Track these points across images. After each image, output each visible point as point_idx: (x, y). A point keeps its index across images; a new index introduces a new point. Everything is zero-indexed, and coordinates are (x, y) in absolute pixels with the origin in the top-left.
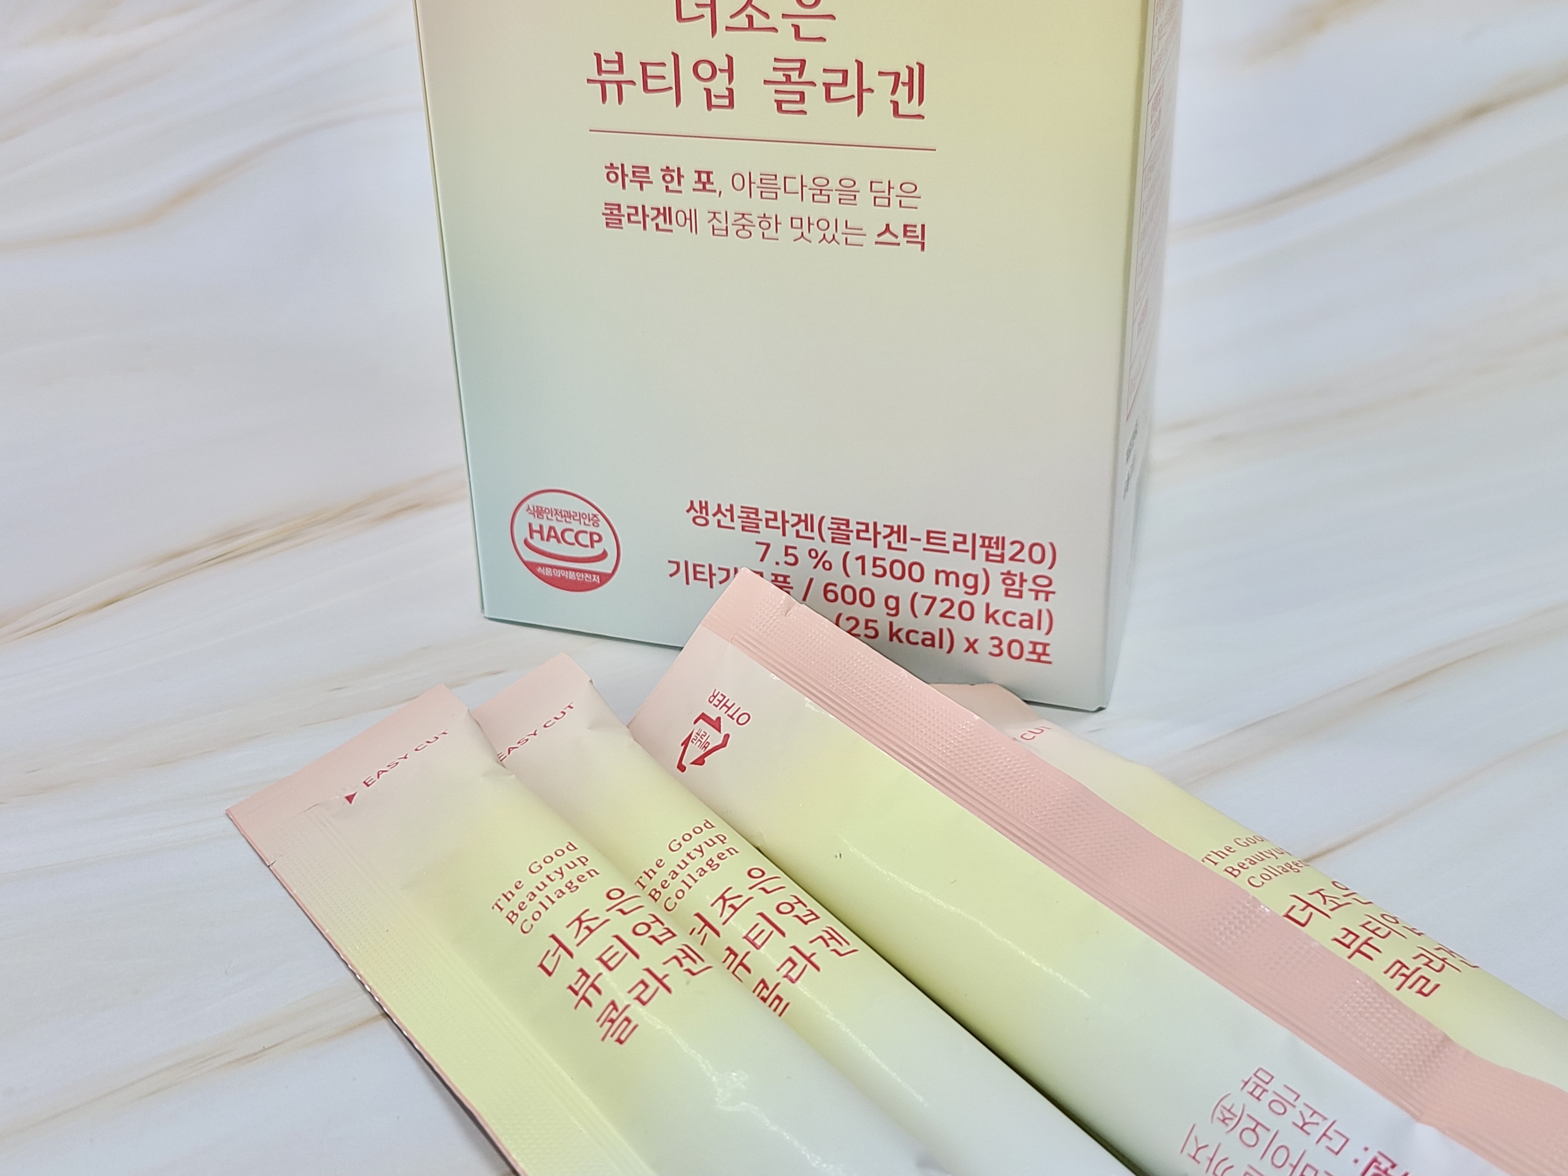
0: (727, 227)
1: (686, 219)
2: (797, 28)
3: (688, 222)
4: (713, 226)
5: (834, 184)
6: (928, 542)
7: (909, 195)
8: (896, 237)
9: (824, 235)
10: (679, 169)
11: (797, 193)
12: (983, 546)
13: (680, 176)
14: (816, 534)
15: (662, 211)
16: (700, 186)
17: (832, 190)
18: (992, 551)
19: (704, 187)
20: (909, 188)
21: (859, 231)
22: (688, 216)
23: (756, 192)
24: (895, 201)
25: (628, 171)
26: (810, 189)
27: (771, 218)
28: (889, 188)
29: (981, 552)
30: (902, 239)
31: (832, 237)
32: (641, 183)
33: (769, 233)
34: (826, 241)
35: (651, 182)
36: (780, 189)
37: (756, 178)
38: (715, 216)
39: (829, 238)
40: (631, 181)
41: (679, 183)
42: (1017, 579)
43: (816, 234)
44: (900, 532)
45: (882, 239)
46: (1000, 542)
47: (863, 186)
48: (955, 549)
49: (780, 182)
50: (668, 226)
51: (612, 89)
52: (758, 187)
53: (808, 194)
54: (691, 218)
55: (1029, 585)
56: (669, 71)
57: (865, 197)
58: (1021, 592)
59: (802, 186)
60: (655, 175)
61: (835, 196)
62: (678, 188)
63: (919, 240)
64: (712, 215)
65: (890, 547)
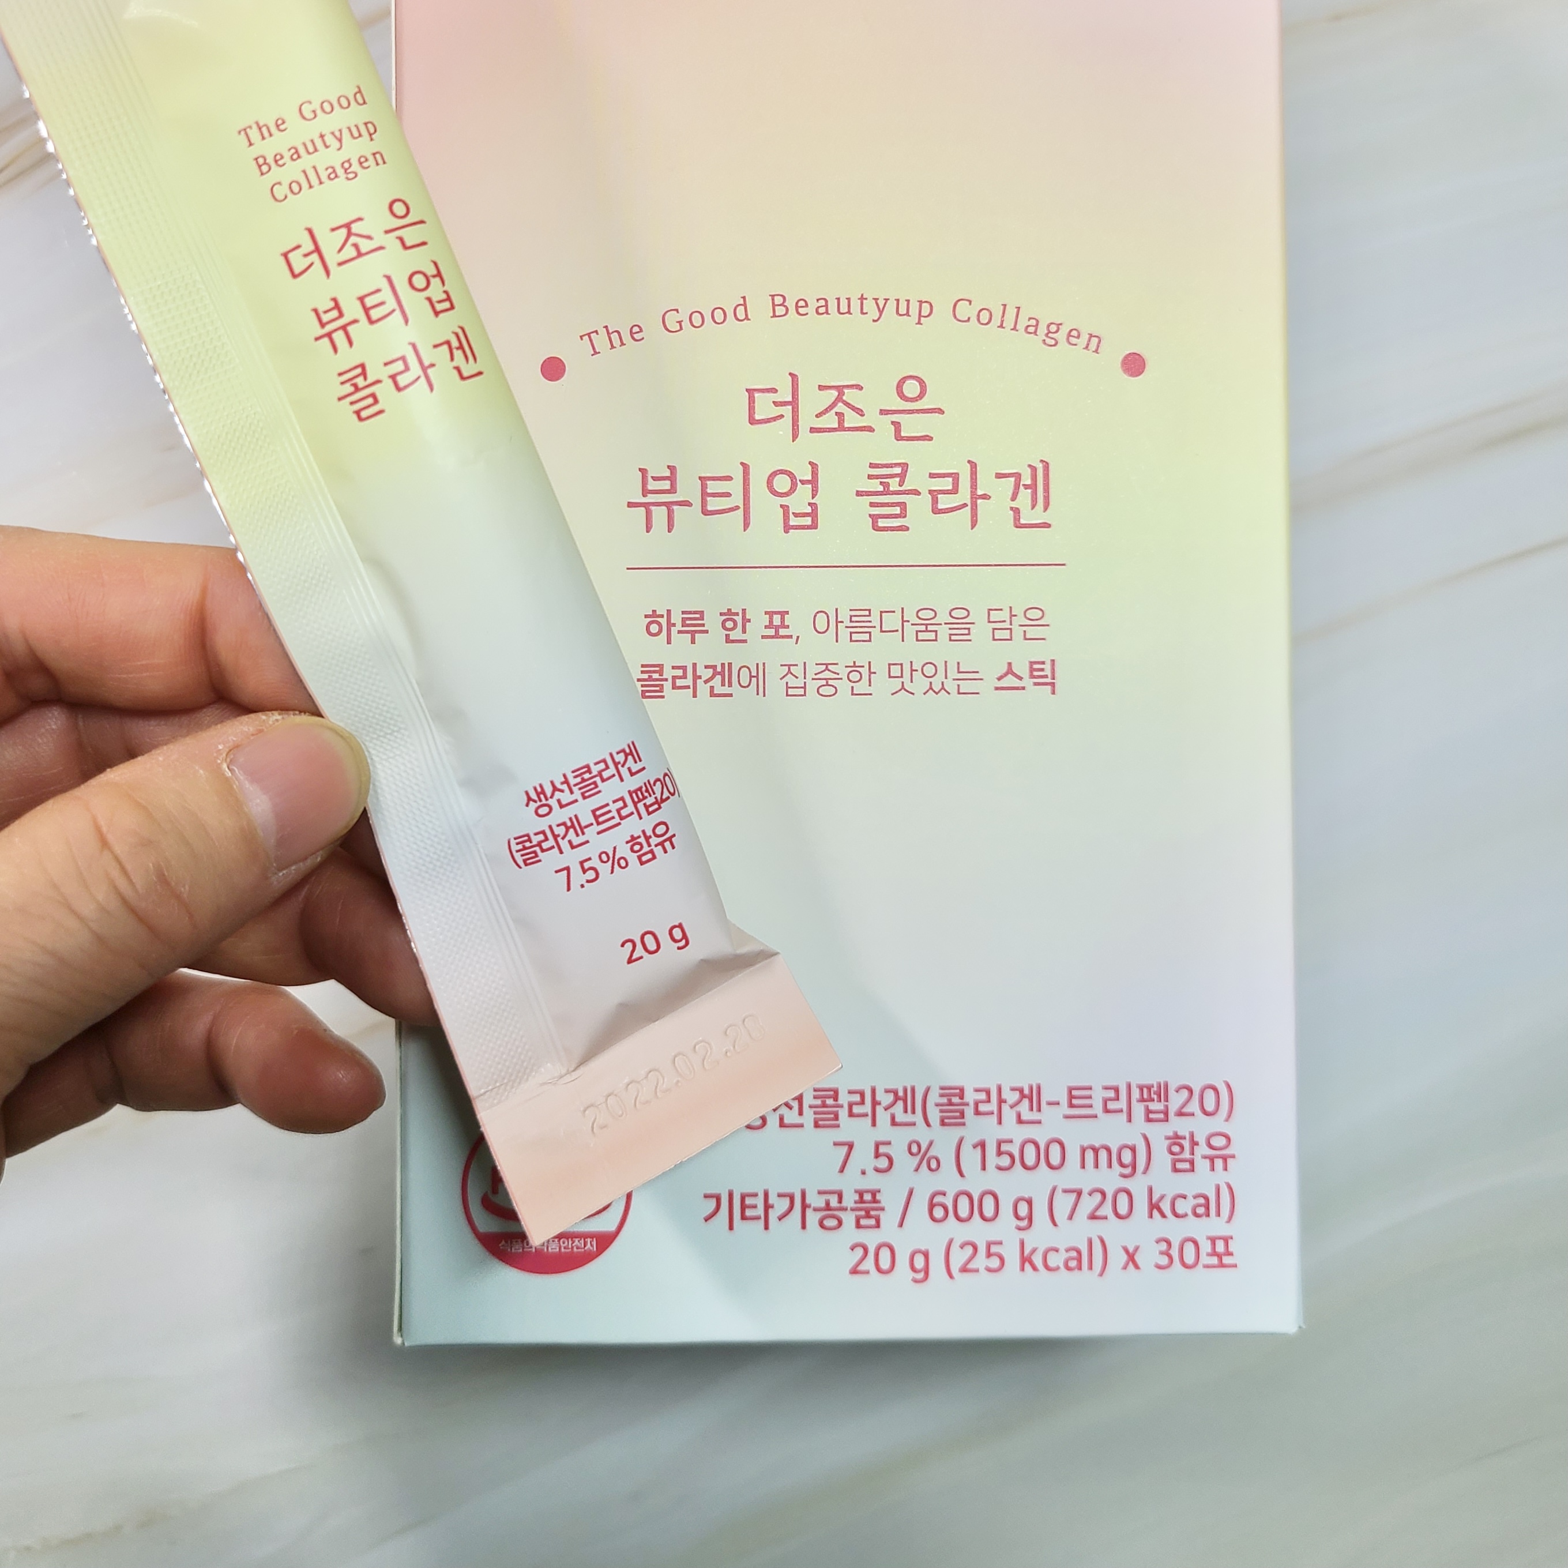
0: (805, 683)
1: (751, 677)
2: (897, 425)
3: (754, 680)
4: (787, 683)
5: (943, 617)
6: (1071, 1105)
7: (1035, 623)
8: (1020, 678)
9: (931, 683)
10: (744, 611)
11: (897, 631)
12: (1142, 1100)
13: (746, 621)
14: (918, 1117)
15: (719, 669)
16: (772, 632)
17: (941, 624)
18: (1153, 1106)
19: (777, 632)
20: (1034, 614)
21: (973, 675)
22: (754, 673)
23: (844, 633)
24: (1018, 632)
25: (677, 618)
26: (912, 624)
27: (863, 667)
28: (1012, 616)
29: (1138, 1109)
30: (1027, 682)
31: (940, 686)
32: (693, 634)
33: (862, 687)
34: (934, 691)
35: (707, 632)
36: (875, 627)
37: (845, 616)
38: (789, 669)
39: (937, 687)
40: (680, 632)
41: (744, 631)
42: (1186, 1144)
43: (920, 683)
44: (1032, 1096)
45: (1004, 683)
46: (1162, 1092)
47: (978, 616)
48: (1107, 1111)
49: (875, 619)
50: (726, 690)
51: (660, 515)
52: (847, 627)
53: (910, 631)
54: (757, 677)
55: (1202, 1150)
56: (735, 487)
57: (981, 630)
58: (1192, 1162)
59: (903, 621)
60: (713, 622)
61: (944, 632)
62: (743, 637)
63: (1049, 680)
64: (787, 668)
65: (1020, 1121)
